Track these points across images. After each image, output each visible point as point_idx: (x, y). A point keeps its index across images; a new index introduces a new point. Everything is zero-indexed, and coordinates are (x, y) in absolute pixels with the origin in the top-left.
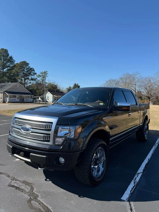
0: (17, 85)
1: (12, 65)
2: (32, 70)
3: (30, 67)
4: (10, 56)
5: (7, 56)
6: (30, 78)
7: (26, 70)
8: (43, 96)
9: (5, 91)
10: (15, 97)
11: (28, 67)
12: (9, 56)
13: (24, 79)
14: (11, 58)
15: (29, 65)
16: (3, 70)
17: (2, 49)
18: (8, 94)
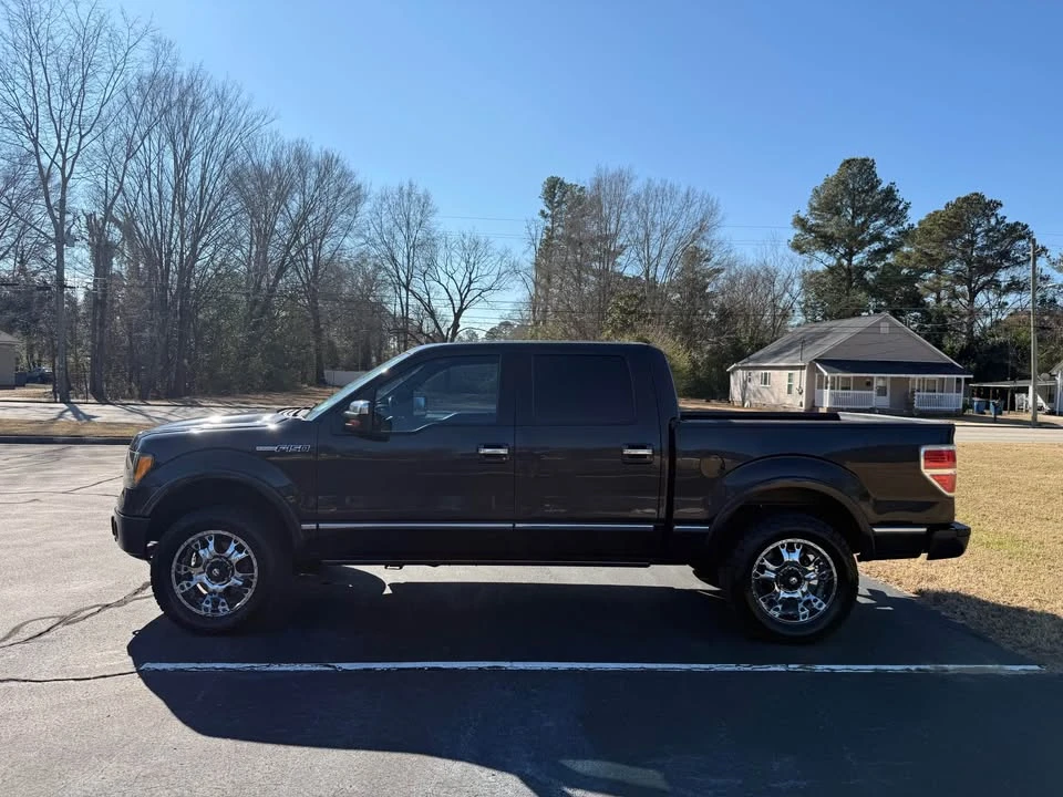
0: (876, 326)
1: (893, 229)
2: (1017, 232)
3: (1007, 221)
4: (884, 186)
5: (867, 192)
6: (1004, 277)
7: (980, 242)
8: (1053, 377)
9: (815, 360)
10: (869, 384)
11: (993, 221)
12: (880, 188)
13: (970, 290)
14: (890, 194)
15: (1000, 212)
16: (850, 261)
17: (848, 162)
18: (826, 374)
